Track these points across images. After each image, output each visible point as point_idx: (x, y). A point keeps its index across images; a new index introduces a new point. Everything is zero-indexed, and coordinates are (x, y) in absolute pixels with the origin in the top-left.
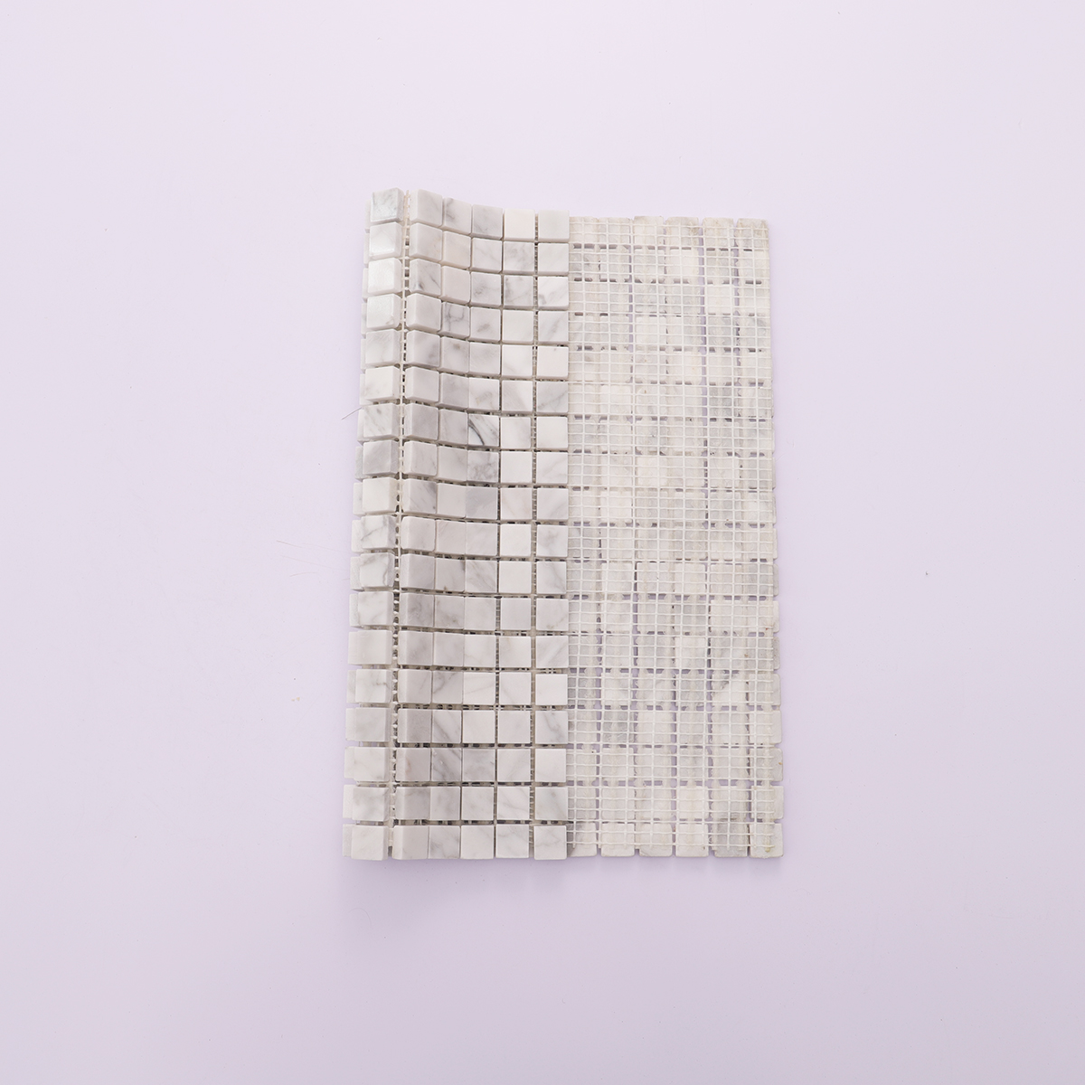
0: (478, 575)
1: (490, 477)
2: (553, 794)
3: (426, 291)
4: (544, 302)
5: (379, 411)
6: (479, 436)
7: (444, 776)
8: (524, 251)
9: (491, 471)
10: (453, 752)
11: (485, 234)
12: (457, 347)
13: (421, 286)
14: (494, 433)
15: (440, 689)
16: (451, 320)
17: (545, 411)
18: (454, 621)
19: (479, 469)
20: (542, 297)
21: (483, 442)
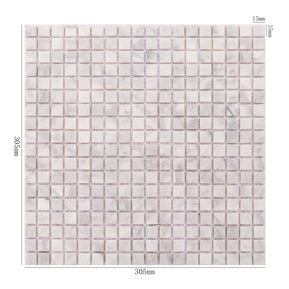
0: (232, 164)
1: (235, 127)
2: (260, 242)
3: (205, 62)
4: (256, 61)
5: (193, 107)
6: (231, 112)
7: (218, 236)
8: (248, 41)
9: (235, 125)
10: (222, 227)
11: (232, 36)
12: (220, 80)
13: (202, 61)
14: (237, 111)
15: (216, 205)
16: (217, 71)
17: (257, 102)
18: (221, 181)
19: (231, 125)
20: (255, 59)
21: (232, 115)
